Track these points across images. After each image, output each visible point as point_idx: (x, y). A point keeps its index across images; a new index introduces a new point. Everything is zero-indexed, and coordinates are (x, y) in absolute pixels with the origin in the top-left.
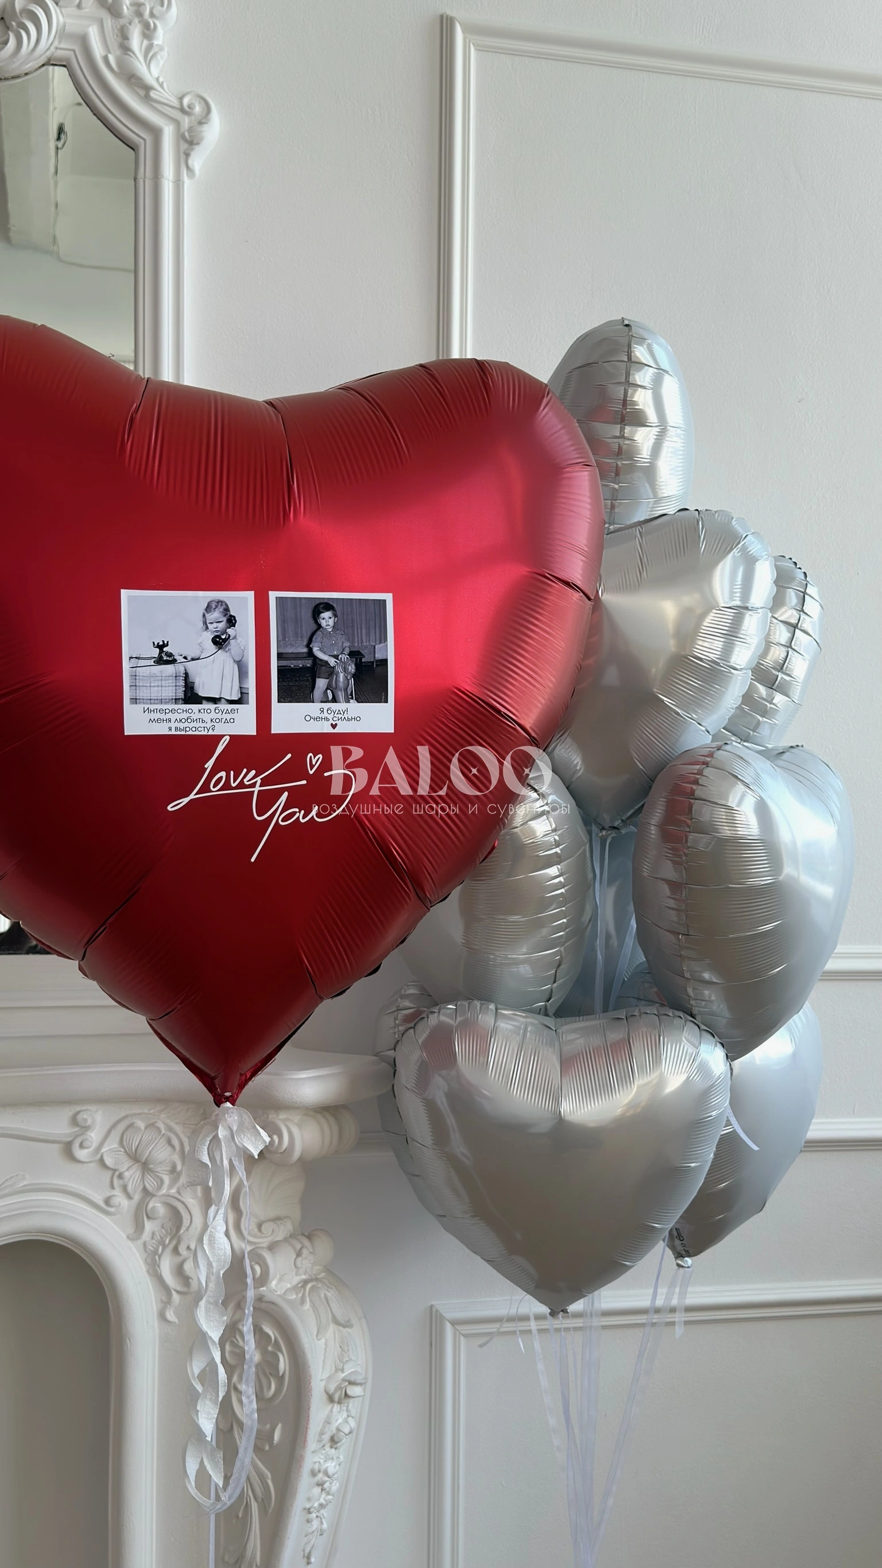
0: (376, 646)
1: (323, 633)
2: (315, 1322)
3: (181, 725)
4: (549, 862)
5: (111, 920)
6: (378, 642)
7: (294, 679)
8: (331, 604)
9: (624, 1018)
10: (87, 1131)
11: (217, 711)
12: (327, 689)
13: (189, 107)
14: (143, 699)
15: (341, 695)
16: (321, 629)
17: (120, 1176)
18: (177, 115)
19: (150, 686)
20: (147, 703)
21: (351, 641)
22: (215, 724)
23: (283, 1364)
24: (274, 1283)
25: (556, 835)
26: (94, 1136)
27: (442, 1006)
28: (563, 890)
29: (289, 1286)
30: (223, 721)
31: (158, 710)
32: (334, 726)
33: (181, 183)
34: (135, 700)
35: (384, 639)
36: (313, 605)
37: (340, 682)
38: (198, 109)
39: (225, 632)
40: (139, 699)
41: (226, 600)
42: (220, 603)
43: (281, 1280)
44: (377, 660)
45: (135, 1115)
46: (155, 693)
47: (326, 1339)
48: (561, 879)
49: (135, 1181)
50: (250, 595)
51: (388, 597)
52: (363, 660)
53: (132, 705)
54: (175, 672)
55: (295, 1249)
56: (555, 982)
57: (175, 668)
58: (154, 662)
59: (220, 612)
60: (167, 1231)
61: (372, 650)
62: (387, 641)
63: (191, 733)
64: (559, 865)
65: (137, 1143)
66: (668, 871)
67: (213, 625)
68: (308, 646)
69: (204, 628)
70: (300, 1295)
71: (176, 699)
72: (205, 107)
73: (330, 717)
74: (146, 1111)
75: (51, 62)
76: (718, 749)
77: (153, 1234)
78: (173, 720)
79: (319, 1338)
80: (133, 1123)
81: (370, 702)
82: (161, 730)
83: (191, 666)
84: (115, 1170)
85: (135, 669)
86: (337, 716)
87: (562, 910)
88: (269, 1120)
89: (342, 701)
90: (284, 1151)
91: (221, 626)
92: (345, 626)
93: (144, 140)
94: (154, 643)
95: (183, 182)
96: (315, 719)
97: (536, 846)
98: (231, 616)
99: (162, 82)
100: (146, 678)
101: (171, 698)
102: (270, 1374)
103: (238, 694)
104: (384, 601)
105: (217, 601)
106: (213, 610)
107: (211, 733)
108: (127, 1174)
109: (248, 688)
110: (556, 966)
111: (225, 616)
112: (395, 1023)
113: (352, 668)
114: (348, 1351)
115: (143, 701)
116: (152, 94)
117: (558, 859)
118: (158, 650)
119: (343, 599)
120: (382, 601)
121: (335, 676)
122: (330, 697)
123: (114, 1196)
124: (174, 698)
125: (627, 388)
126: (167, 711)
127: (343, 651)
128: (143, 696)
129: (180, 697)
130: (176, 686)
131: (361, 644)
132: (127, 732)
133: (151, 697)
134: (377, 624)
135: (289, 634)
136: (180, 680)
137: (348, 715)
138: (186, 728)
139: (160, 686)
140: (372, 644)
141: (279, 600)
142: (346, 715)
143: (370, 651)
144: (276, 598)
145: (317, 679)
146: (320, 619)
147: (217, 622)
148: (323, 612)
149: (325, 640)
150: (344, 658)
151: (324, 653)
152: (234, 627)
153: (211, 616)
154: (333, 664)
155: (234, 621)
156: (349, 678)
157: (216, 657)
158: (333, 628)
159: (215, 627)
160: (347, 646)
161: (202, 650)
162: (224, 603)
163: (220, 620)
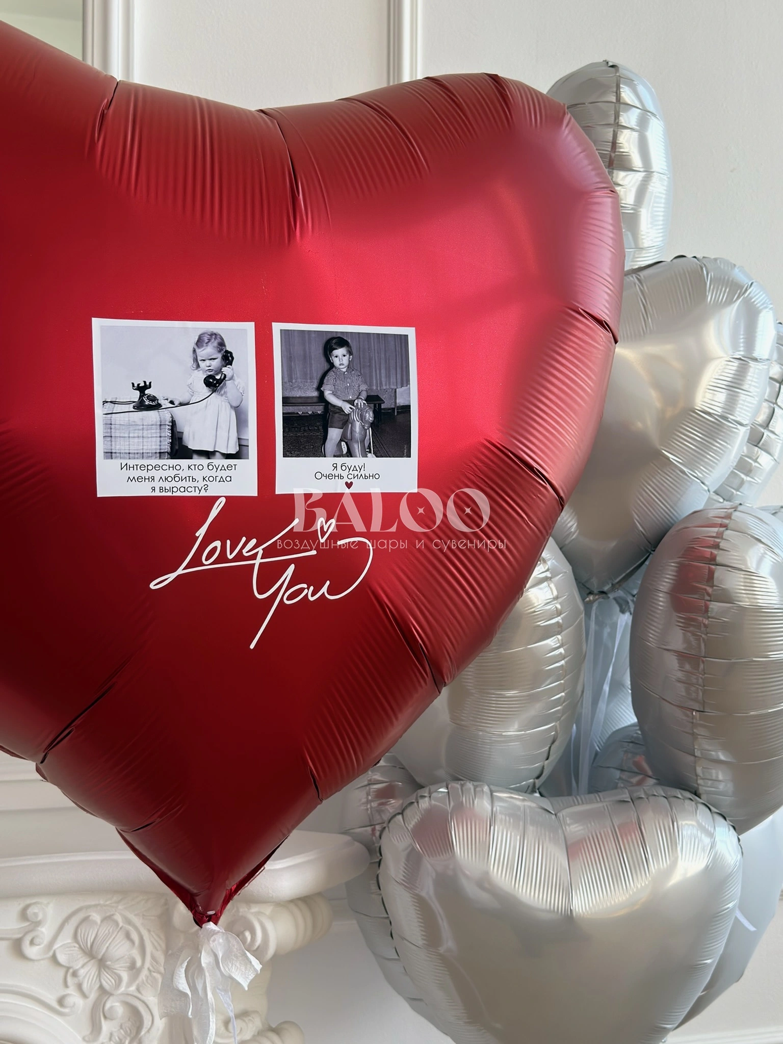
0: (397, 390)
1: (336, 374)
3: (167, 485)
4: (548, 633)
5: (77, 722)
6: (399, 386)
7: (302, 428)
8: (345, 338)
9: (630, 800)
10: (38, 926)
11: (211, 467)
12: (341, 440)
14: (120, 453)
15: (357, 448)
16: (334, 369)
17: (75, 974)
19: (129, 437)
20: (124, 458)
21: (368, 383)
22: (208, 483)
25: (557, 603)
26: (46, 931)
27: (433, 788)
28: (563, 662)
30: (218, 479)
31: (138, 467)
32: (349, 485)
34: (110, 454)
35: (406, 381)
36: (325, 339)
37: (356, 432)
40: (115, 453)
41: (220, 333)
42: (214, 337)
44: (398, 407)
45: (89, 907)
46: (135, 445)
48: (562, 650)
49: (91, 979)
50: (250, 327)
51: (410, 332)
52: (383, 406)
53: (106, 460)
54: (158, 419)
56: (547, 759)
57: (159, 415)
58: (134, 407)
59: (214, 347)
60: (126, 1032)
61: (393, 395)
62: (410, 384)
63: (179, 494)
64: (559, 635)
65: (93, 937)
66: (677, 640)
67: (205, 362)
68: (319, 388)
69: (195, 366)
71: (160, 453)
73: (345, 474)
76: (735, 510)
77: (111, 1034)
78: (157, 479)
80: (88, 917)
81: (390, 457)
82: (142, 490)
83: (179, 412)
84: (68, 968)
85: (109, 416)
86: (352, 473)
87: (561, 683)
88: (241, 914)
89: (358, 455)
90: (258, 947)
91: (216, 364)
92: (362, 366)
94: (133, 384)
96: (328, 476)
97: (534, 616)
98: (227, 352)
100: (123, 427)
101: (154, 451)
103: (236, 448)
104: (406, 336)
105: (209, 334)
106: (205, 344)
107: (203, 493)
108: (82, 972)
109: (248, 440)
110: (550, 742)
111: (220, 351)
112: (367, 798)
113: (369, 416)
115: (121, 455)
117: (559, 629)
118: (138, 393)
119: (359, 333)
120: (403, 337)
121: (350, 426)
122: (345, 450)
123: (68, 995)
124: (158, 451)
125: (616, 130)
126: (150, 467)
127: (359, 395)
128: (120, 450)
129: (166, 451)
130: (160, 437)
131: (380, 387)
132: (101, 493)
133: (129, 450)
134: (398, 364)
135: (296, 374)
136: (165, 429)
137: (364, 472)
138: (173, 488)
139: (140, 437)
140: (392, 387)
141: (284, 333)
142: (362, 472)
143: (391, 396)
144: (281, 330)
145: (329, 429)
146: (333, 357)
147: (211, 359)
148: (336, 349)
149: (338, 382)
150: (361, 404)
151: (338, 397)
152: (231, 365)
153: (203, 352)
154: (348, 411)
155: (230, 358)
156: (366, 428)
157: (209, 402)
158: (348, 367)
159: (208, 365)
160: (364, 389)
161: (192, 393)
162: (219, 336)
163: (213, 357)
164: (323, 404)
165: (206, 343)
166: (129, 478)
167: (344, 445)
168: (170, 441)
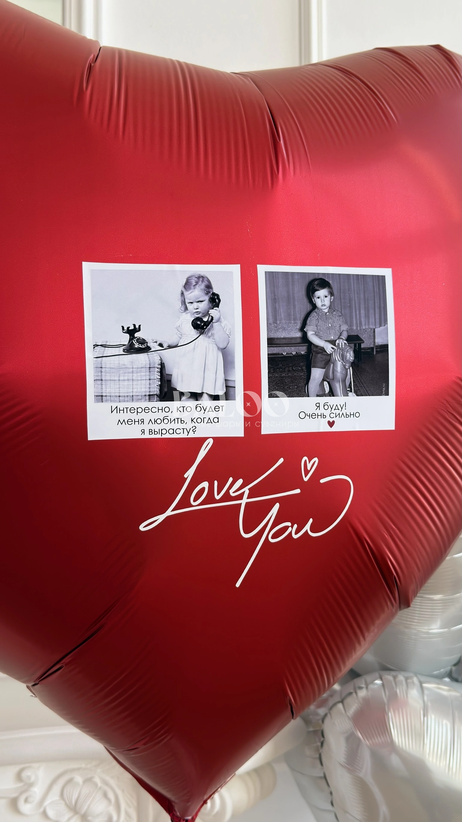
0: (376, 329)
1: (318, 315)
3: (156, 427)
6: (378, 325)
7: (286, 369)
8: (327, 280)
10: (31, 787)
11: (199, 409)
12: (324, 380)
14: (111, 396)
15: (338, 387)
16: (316, 310)
19: (119, 380)
20: (115, 401)
21: (349, 323)
22: (196, 425)
26: (37, 791)
30: (206, 420)
31: (128, 409)
32: (331, 424)
34: (100, 397)
35: (383, 321)
36: (307, 281)
37: (337, 372)
39: (207, 314)
40: (106, 396)
41: (207, 276)
42: (201, 279)
44: (377, 346)
46: (125, 389)
50: (236, 269)
51: (387, 273)
52: (363, 346)
53: (96, 404)
54: (148, 362)
57: (149, 358)
58: (124, 350)
59: (201, 289)
61: (372, 334)
62: (387, 324)
63: (167, 436)
65: (76, 797)
67: (193, 305)
68: (302, 329)
69: (183, 309)
71: (149, 395)
73: (327, 413)
78: (146, 422)
80: (72, 779)
81: (369, 395)
82: (132, 433)
83: (168, 356)
85: (100, 359)
86: (334, 412)
89: (339, 394)
91: (203, 306)
92: (342, 307)
94: (123, 327)
96: (311, 416)
98: (214, 294)
100: (113, 370)
101: (144, 394)
103: (223, 389)
104: (383, 277)
105: (197, 276)
106: (192, 287)
107: (191, 435)
109: (234, 381)
111: (207, 294)
113: (350, 356)
115: (111, 399)
118: (128, 336)
119: (339, 274)
120: (380, 277)
121: (332, 365)
122: (327, 390)
124: (148, 394)
127: (340, 335)
128: (111, 393)
129: (155, 393)
130: (150, 379)
131: (360, 327)
132: (91, 437)
133: (119, 393)
134: (376, 304)
135: (281, 315)
136: (155, 371)
137: (346, 411)
138: (162, 430)
139: (130, 380)
140: (371, 327)
141: (270, 275)
142: (344, 411)
143: (370, 336)
144: (266, 272)
145: (312, 369)
146: (315, 298)
147: (198, 302)
148: (318, 290)
149: (320, 322)
150: (342, 343)
151: (320, 338)
152: (218, 307)
153: (191, 294)
154: (330, 351)
155: (217, 300)
156: (347, 367)
157: (197, 344)
158: (330, 308)
159: (196, 307)
160: (345, 329)
161: (180, 336)
162: (206, 279)
163: (201, 299)
164: (307, 344)
165: (194, 286)
166: (119, 420)
167: (326, 384)
168: (160, 383)
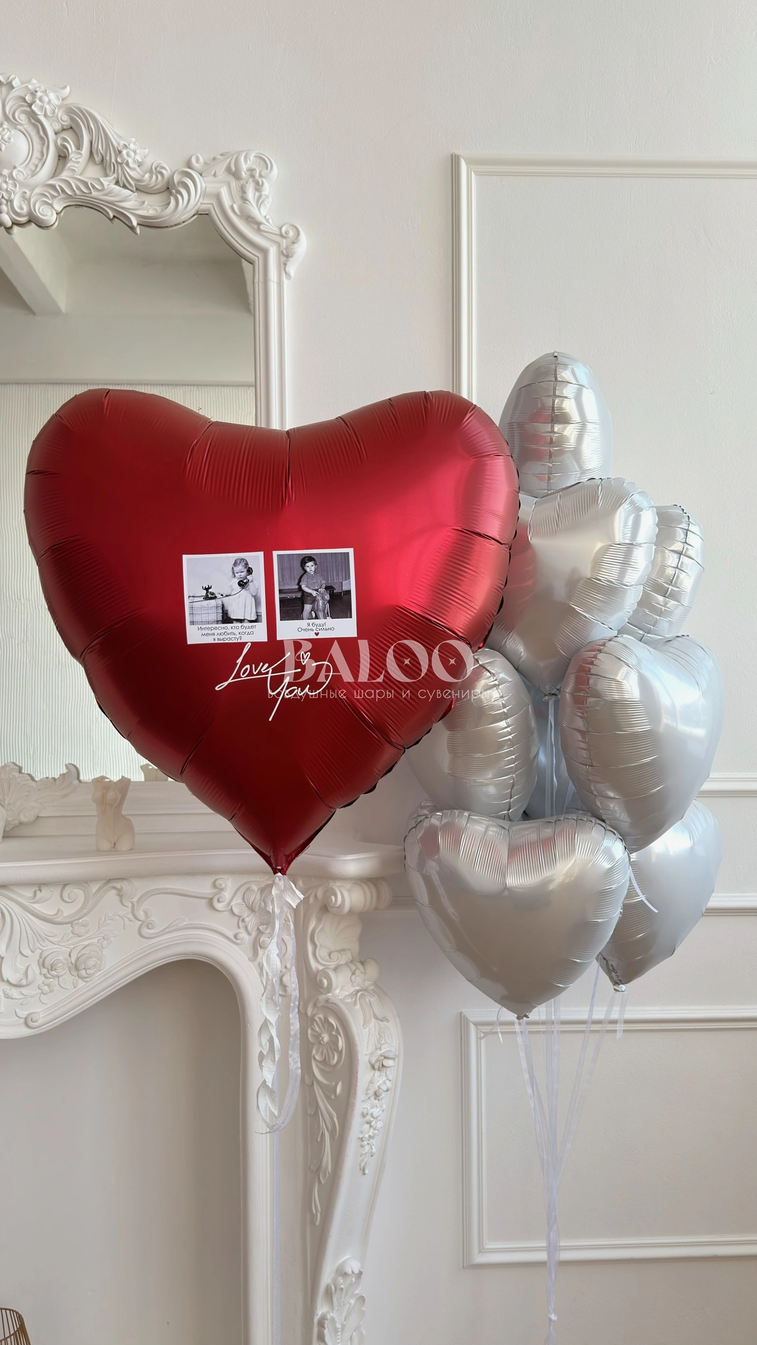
0: (343, 582)
1: (308, 576)
2: (362, 1017)
3: (221, 637)
4: (499, 718)
5: (190, 757)
6: (344, 580)
7: (290, 605)
8: (313, 557)
10: (222, 891)
11: (243, 627)
12: (312, 611)
13: (286, 233)
15: (321, 614)
16: (307, 573)
17: (243, 921)
18: (278, 239)
19: (202, 614)
20: (200, 624)
22: (241, 635)
23: (341, 1043)
24: (337, 991)
25: (503, 700)
26: (227, 895)
28: (510, 737)
29: (347, 993)
30: (247, 633)
31: (206, 628)
32: (317, 634)
33: (282, 284)
34: (192, 623)
35: (348, 577)
36: (301, 558)
37: (320, 606)
38: (291, 234)
39: (246, 578)
40: (195, 622)
41: (246, 558)
42: (243, 560)
43: (342, 989)
44: (344, 592)
45: (250, 882)
46: (205, 618)
47: (369, 1028)
48: (509, 729)
49: (252, 923)
50: (260, 555)
51: (351, 551)
52: (335, 591)
53: (191, 626)
55: (351, 969)
56: (511, 798)
58: (203, 599)
59: (243, 566)
61: (341, 585)
62: (350, 579)
63: (227, 641)
64: (507, 719)
65: (253, 898)
66: (580, 724)
67: (238, 574)
68: (298, 584)
69: (233, 576)
70: (354, 1000)
71: (217, 621)
72: (297, 233)
73: (314, 628)
74: (258, 880)
75: (199, 213)
76: (610, 640)
78: (216, 634)
79: (365, 1027)
80: (250, 887)
81: (340, 618)
82: (209, 640)
83: (226, 600)
84: (240, 917)
85: (192, 603)
87: (511, 750)
88: (330, 886)
89: (321, 618)
90: (339, 906)
91: (243, 574)
93: (258, 257)
94: (203, 587)
95: (283, 283)
96: (305, 630)
97: (493, 707)
98: (249, 568)
99: (268, 219)
100: (198, 609)
101: (214, 620)
102: (334, 1050)
103: (255, 617)
104: (348, 553)
105: (240, 559)
106: (238, 565)
107: (239, 641)
108: (247, 919)
109: (261, 613)
110: (511, 787)
111: (246, 568)
113: (327, 597)
114: (385, 1037)
115: (197, 623)
116: (262, 227)
117: (506, 716)
118: (205, 591)
120: (346, 554)
121: (316, 603)
122: (314, 616)
123: (240, 932)
125: (554, 399)
126: (212, 629)
127: (321, 586)
128: (197, 620)
132: (189, 643)
133: (202, 620)
134: (343, 569)
135: (286, 577)
138: (224, 638)
139: (207, 613)
140: (340, 581)
141: (278, 556)
143: (339, 586)
145: (305, 605)
146: (306, 567)
147: (241, 572)
148: (308, 563)
149: (309, 580)
150: (322, 591)
151: (309, 588)
152: (252, 575)
153: (238, 569)
154: (315, 595)
155: (251, 571)
156: (325, 603)
157: (241, 594)
158: (315, 572)
159: (240, 575)
160: (324, 583)
161: (232, 590)
162: (245, 560)
163: (243, 571)
166: (203, 634)
